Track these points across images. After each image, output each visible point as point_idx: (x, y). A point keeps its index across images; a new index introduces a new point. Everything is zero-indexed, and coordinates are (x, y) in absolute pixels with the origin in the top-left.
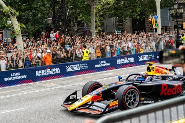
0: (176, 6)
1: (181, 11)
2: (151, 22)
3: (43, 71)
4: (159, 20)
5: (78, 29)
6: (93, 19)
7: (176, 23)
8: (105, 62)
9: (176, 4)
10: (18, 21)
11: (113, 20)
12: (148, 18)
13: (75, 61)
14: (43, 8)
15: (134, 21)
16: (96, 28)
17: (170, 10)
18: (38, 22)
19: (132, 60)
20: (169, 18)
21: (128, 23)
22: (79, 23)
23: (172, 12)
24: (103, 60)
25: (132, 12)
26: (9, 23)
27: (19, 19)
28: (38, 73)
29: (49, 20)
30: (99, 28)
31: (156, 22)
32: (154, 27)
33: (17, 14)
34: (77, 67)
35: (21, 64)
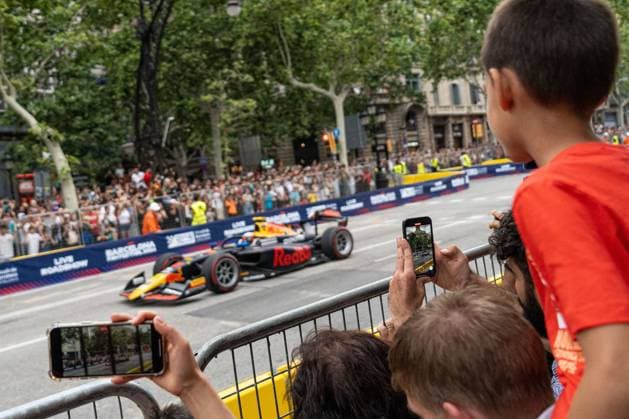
0: (372, 111)
1: (382, 118)
2: (327, 143)
3: (121, 249)
4: (343, 139)
5: (190, 163)
6: (217, 142)
7: (373, 142)
8: (243, 223)
9: (370, 106)
10: (65, 152)
11: (256, 141)
12: (322, 134)
13: (184, 226)
14: (113, 123)
15: (296, 143)
16: (223, 158)
17: (362, 117)
18: (107, 153)
19: (295, 217)
20: (362, 134)
21: (286, 146)
22: (190, 151)
23: (366, 121)
24: (239, 220)
25: (294, 124)
26: (46, 155)
27: (67, 148)
28: (111, 255)
29: (129, 147)
30: (228, 159)
31: (337, 141)
32: (334, 151)
33: (62, 138)
34: (190, 237)
35: (73, 237)
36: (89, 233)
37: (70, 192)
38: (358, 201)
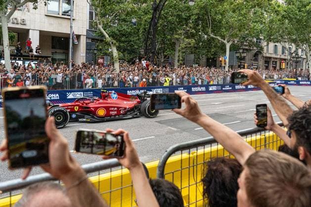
0: (241, 51)
1: (245, 55)
2: (221, 61)
3: (133, 91)
4: (227, 60)
5: (165, 61)
6: (177, 54)
7: (239, 64)
8: (182, 88)
9: (241, 49)
10: (117, 50)
11: (192, 56)
12: (219, 57)
13: (159, 86)
14: (138, 41)
15: (208, 59)
16: (178, 61)
17: (236, 53)
18: (134, 52)
19: (204, 89)
20: (235, 59)
21: (204, 60)
22: (165, 56)
23: (238, 55)
24: (181, 87)
25: (208, 52)
26: (110, 50)
27: (119, 49)
28: (129, 93)
29: (142, 52)
30: (180, 62)
31: (225, 61)
32: (223, 65)
33: (117, 44)
34: (161, 91)
35: (116, 84)
36: (122, 83)
37: (117, 65)
38: (230, 87)
